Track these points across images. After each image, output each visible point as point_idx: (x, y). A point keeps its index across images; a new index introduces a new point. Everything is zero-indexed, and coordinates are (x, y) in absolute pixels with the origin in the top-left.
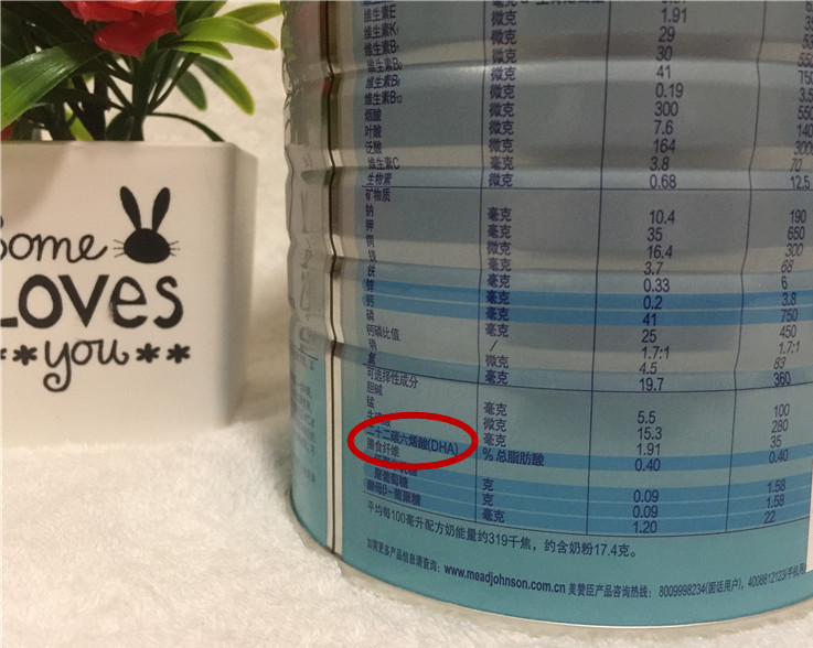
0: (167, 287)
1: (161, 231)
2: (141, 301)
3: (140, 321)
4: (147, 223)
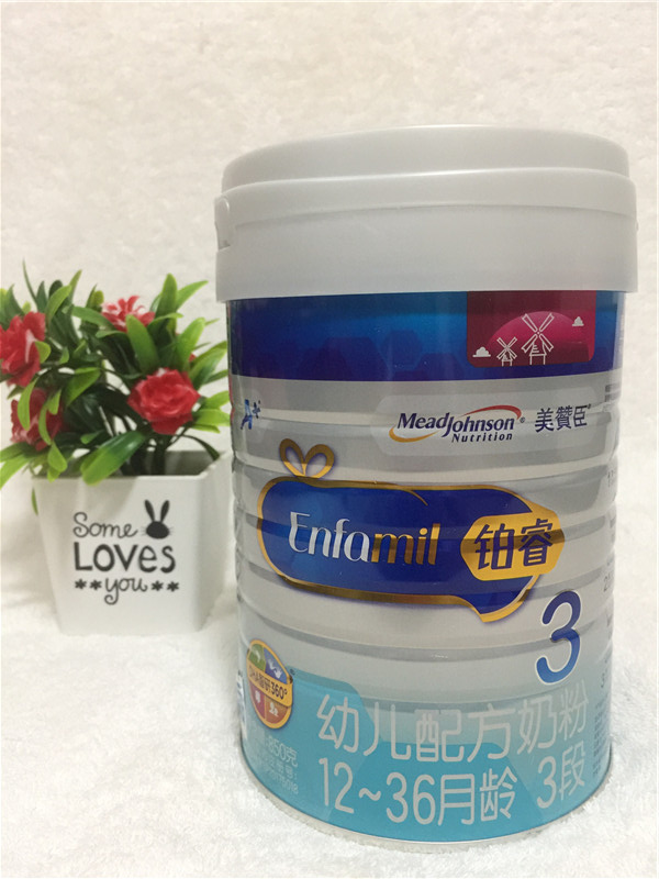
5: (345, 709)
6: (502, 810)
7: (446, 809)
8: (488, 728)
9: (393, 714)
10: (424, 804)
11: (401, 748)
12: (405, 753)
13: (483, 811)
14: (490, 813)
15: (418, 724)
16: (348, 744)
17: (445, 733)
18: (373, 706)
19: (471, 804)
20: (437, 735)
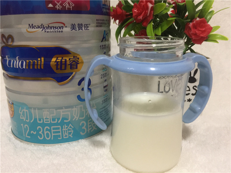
0: (195, 88)
1: (195, 77)
2: (189, 90)
3: (189, 94)
4: (192, 75)
5: (25, 110)
6: (69, 135)
7: (54, 136)
8: (63, 113)
9: (37, 111)
10: (47, 134)
11: (40, 120)
12: (41, 121)
13: (64, 135)
14: (66, 136)
15: (44, 113)
16: (27, 120)
17: (51, 115)
18: (32, 109)
19: (60, 134)
20: (49, 116)
